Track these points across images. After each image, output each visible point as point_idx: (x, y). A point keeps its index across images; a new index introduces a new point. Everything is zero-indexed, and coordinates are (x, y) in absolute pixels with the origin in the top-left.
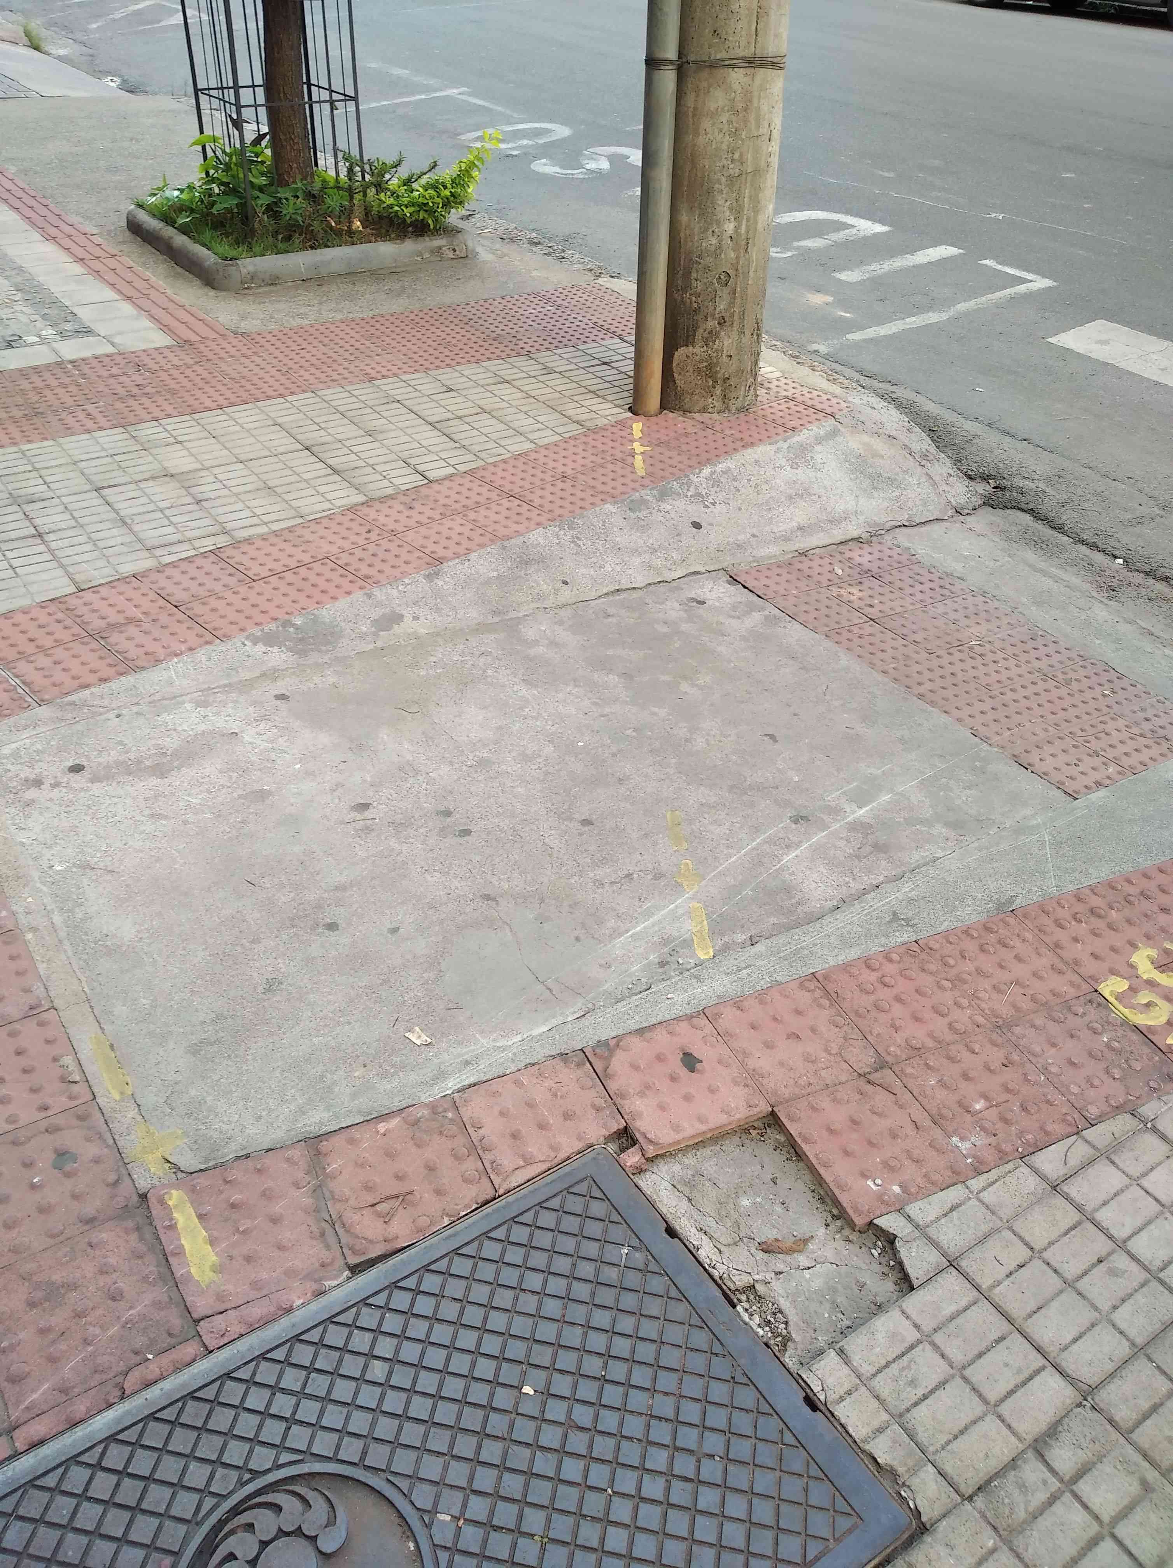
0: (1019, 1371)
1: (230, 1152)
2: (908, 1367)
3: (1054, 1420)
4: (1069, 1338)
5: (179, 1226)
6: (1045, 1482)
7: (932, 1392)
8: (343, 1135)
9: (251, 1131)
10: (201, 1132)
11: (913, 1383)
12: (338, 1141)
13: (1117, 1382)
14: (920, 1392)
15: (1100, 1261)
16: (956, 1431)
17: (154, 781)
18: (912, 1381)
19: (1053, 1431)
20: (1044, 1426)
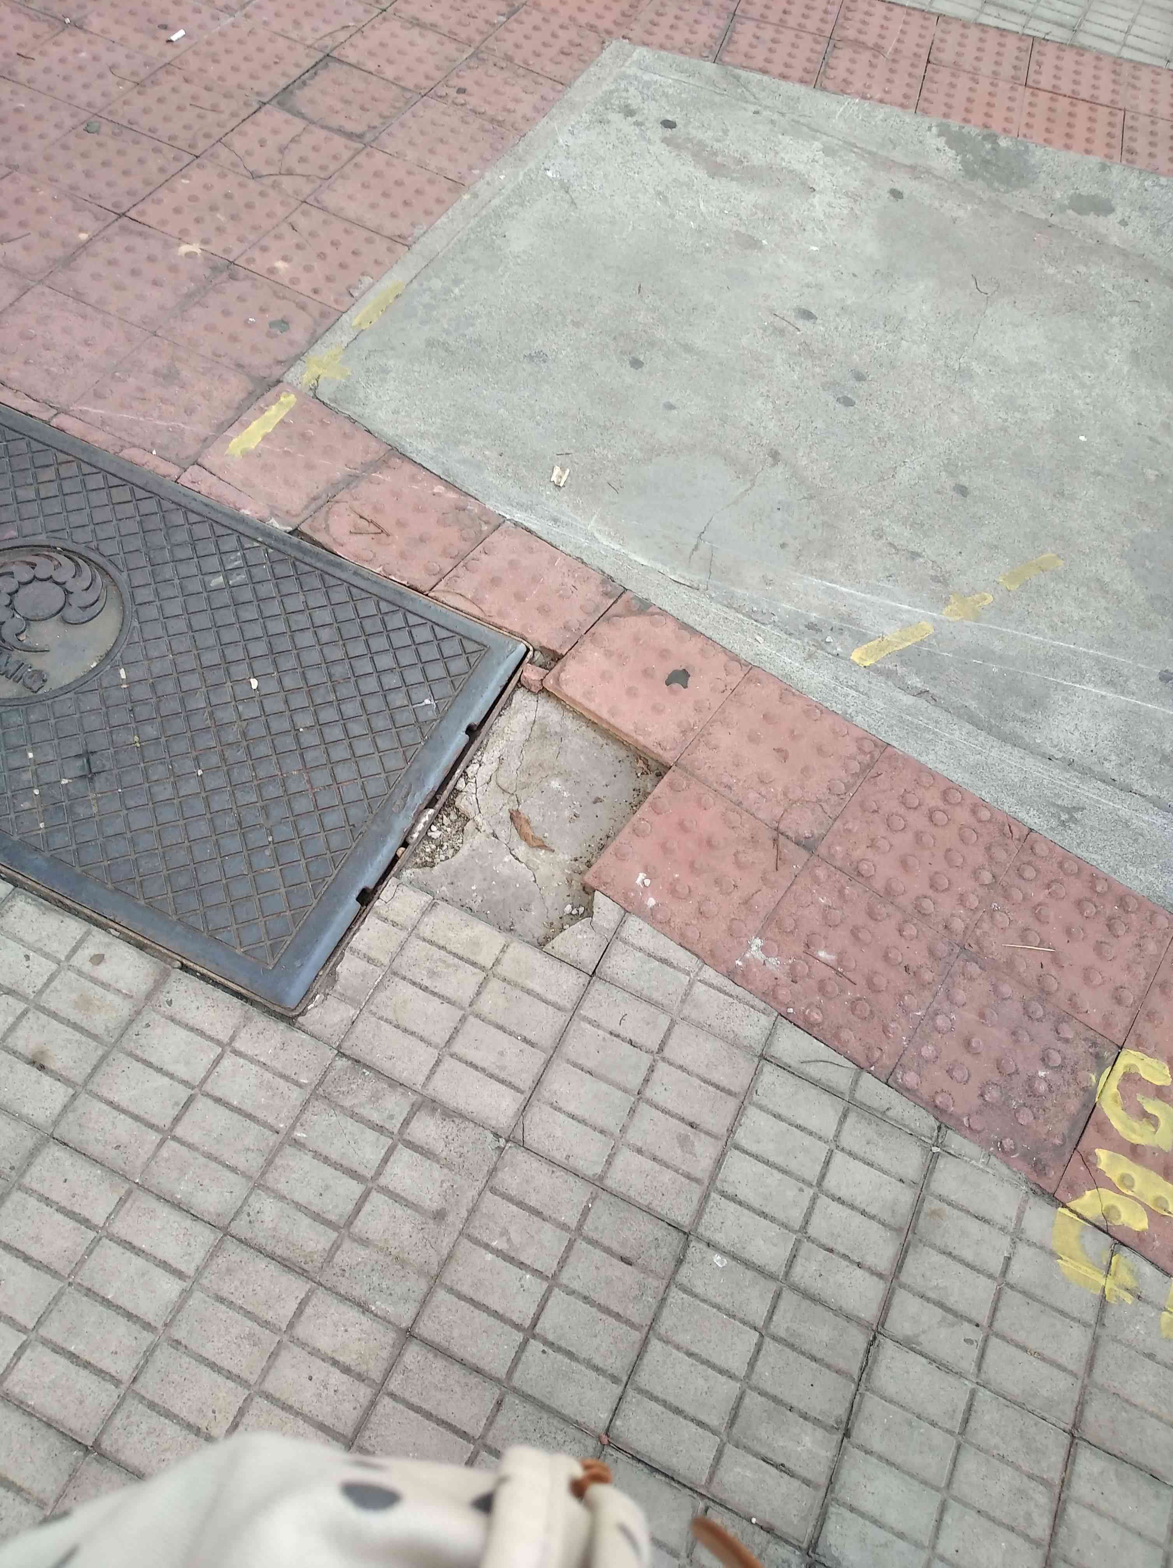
0: (503, 1068)
1: (353, 410)
2: (449, 966)
3: (464, 1112)
4: (571, 1108)
5: (267, 414)
6: (391, 1117)
7: (434, 994)
8: (415, 469)
9: (381, 414)
10: (358, 386)
11: (432, 974)
12: (408, 468)
13: (545, 1168)
14: (426, 982)
15: (691, 1125)
16: (403, 1023)
17: (701, 174)
18: (434, 973)
19: (450, 1114)
20: (452, 1104)
